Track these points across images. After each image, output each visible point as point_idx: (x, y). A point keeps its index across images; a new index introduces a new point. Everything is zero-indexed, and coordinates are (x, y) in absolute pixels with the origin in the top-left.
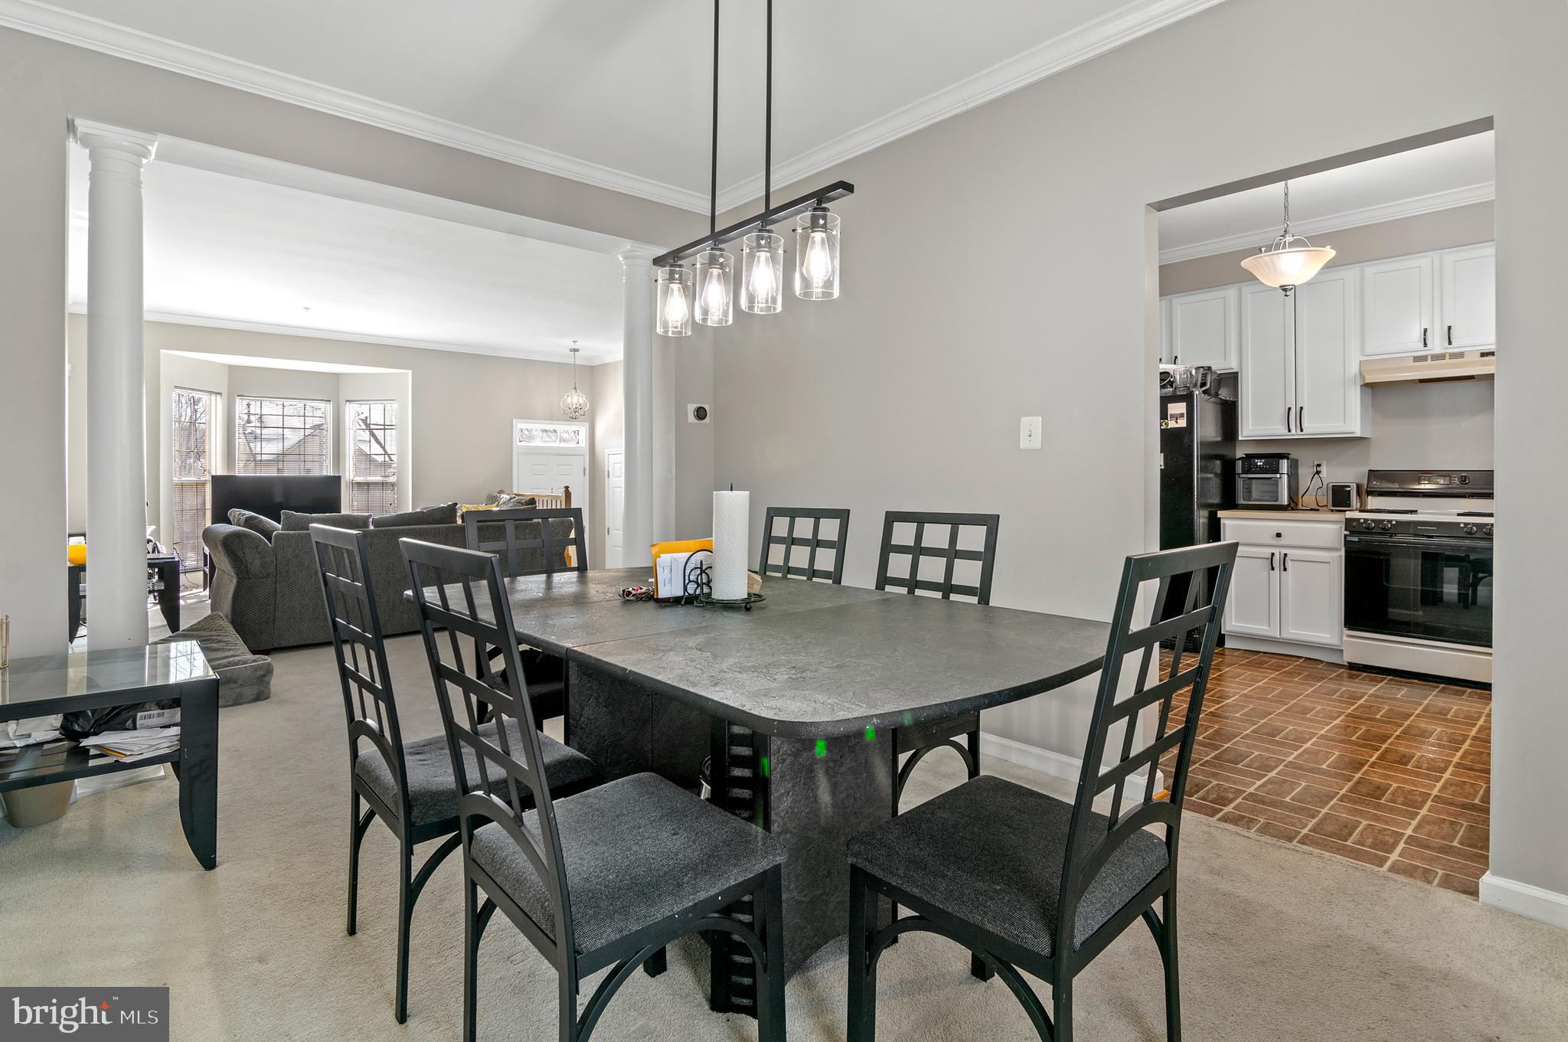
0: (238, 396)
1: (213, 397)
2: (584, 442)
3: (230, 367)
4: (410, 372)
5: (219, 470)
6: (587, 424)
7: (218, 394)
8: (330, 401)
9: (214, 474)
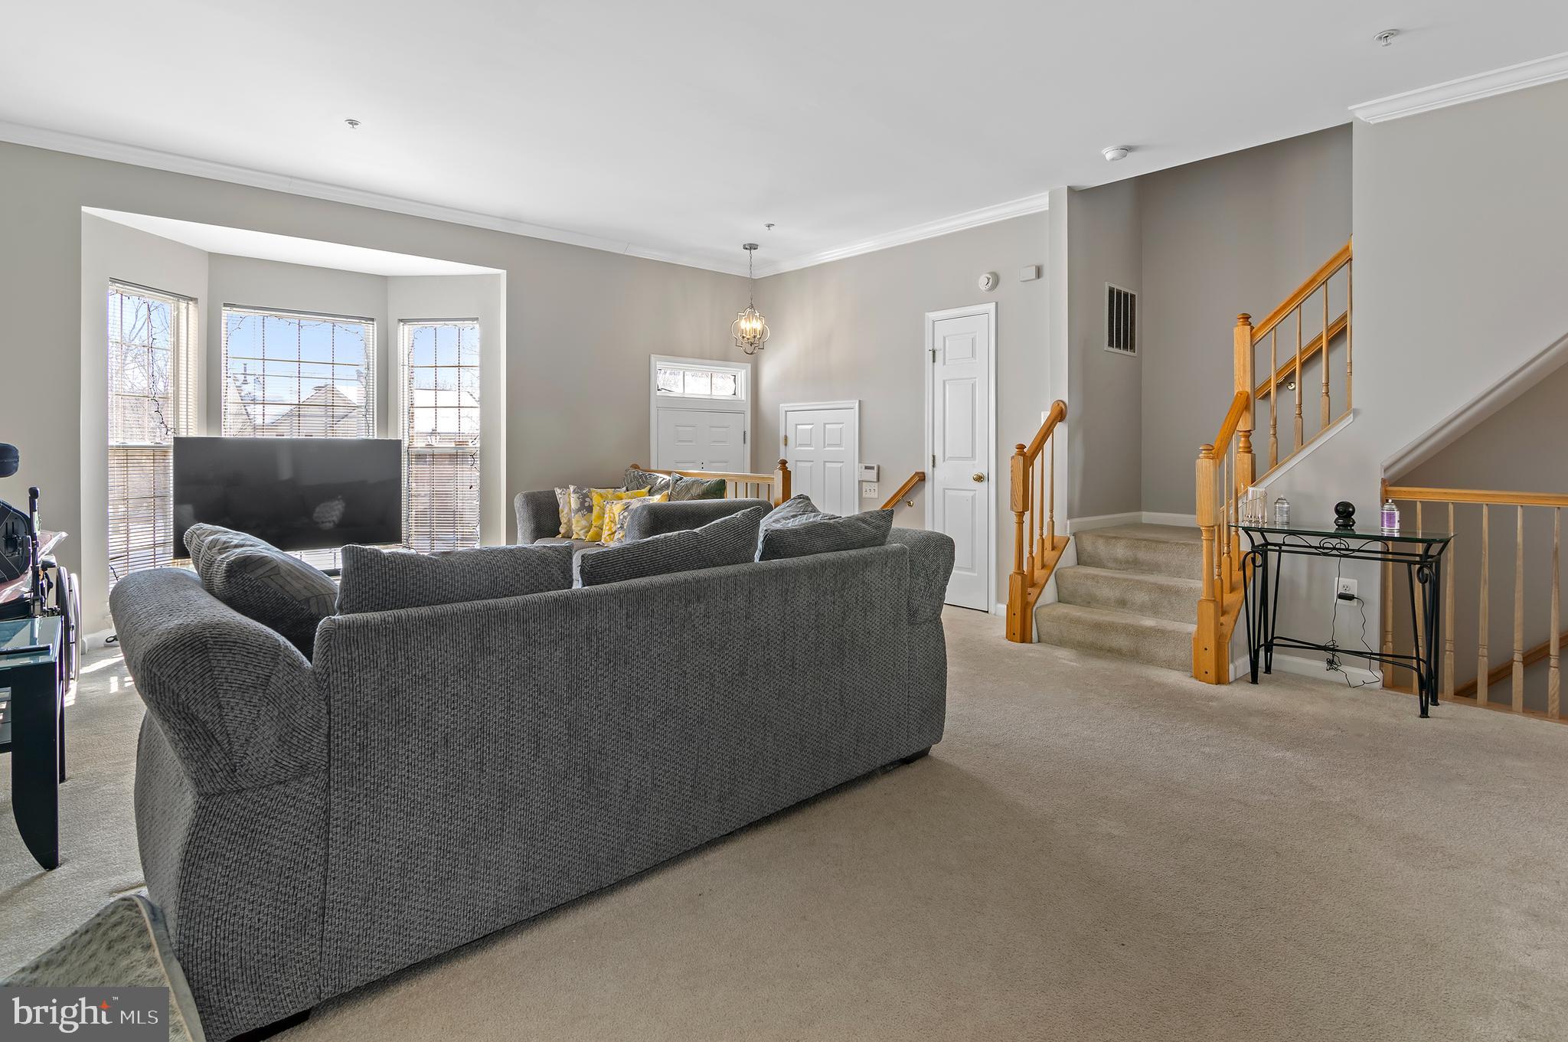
0: (225, 305)
1: (183, 305)
2: (743, 395)
3: (213, 257)
4: (503, 273)
5: (193, 428)
6: (749, 366)
7: (191, 299)
8: (373, 320)
9: (183, 434)
